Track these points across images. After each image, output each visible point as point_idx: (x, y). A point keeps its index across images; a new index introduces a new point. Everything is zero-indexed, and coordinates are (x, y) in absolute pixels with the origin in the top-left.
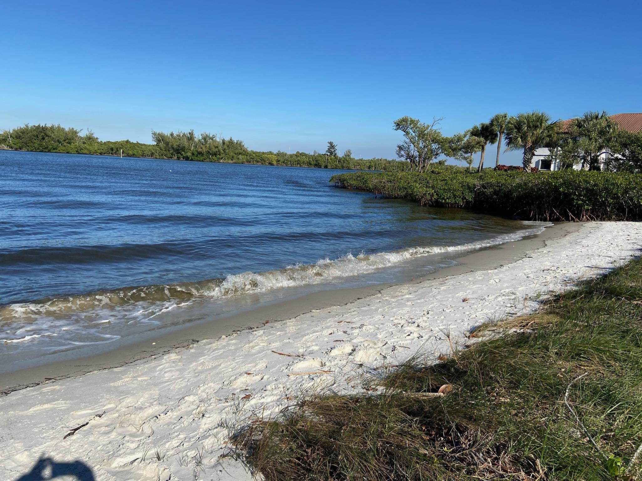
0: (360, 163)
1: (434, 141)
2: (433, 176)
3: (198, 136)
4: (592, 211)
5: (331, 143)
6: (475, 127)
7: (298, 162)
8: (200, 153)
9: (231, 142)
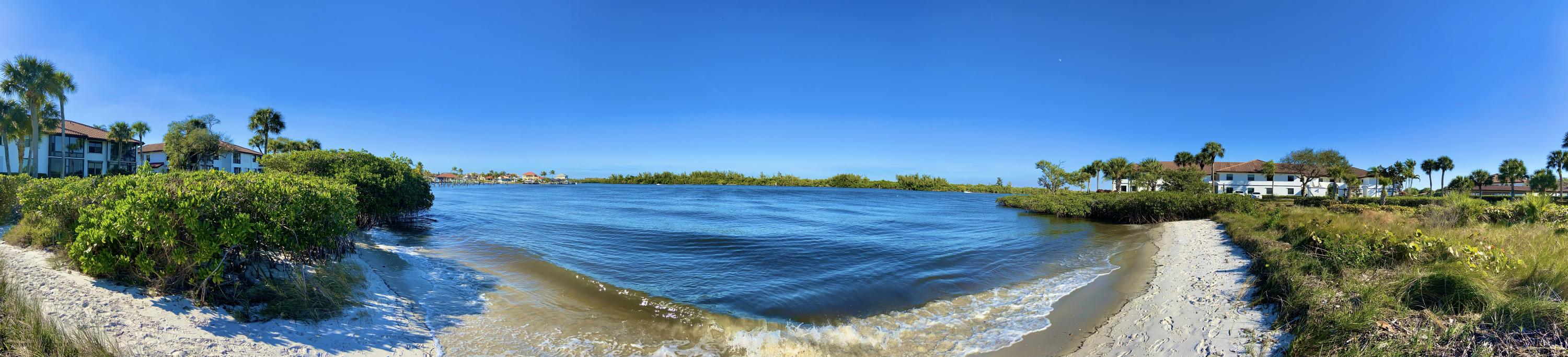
0: (1016, 190)
1: (1061, 175)
2: (1062, 197)
3: (920, 177)
4: (1165, 216)
5: (999, 179)
6: (1084, 167)
7: (979, 190)
8: (921, 186)
9: (939, 179)
